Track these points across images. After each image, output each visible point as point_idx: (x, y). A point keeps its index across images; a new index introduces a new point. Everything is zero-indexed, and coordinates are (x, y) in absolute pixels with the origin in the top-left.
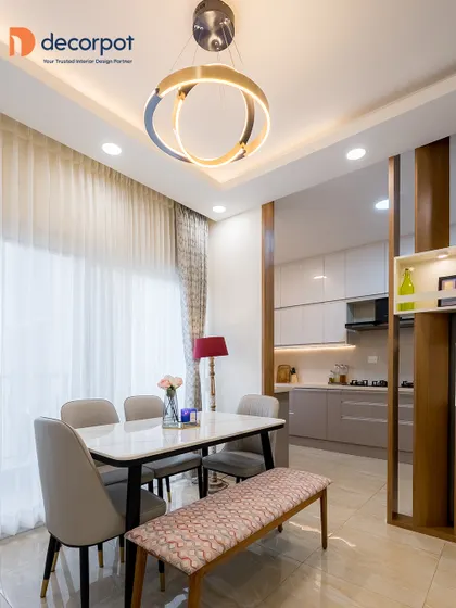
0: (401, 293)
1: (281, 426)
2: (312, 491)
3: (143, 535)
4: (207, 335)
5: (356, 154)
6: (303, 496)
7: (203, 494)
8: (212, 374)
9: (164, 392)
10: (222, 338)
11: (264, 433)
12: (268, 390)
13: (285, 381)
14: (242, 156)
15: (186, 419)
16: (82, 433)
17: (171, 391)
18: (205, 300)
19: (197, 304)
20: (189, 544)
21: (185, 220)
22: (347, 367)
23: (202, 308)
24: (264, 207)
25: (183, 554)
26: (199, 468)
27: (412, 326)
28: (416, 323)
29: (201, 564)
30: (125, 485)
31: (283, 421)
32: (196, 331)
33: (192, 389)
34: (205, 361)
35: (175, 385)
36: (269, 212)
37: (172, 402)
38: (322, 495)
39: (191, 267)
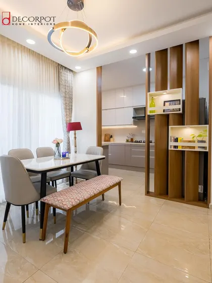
0: (150, 107)
1: (104, 158)
2: (115, 182)
3: (48, 199)
4: (73, 121)
5: (133, 52)
6: (111, 184)
7: (71, 184)
8: (75, 138)
9: (55, 145)
10: (79, 123)
11: (97, 161)
12: (99, 144)
13: (108, 141)
14: (87, 52)
15: (64, 156)
16: (23, 162)
17: (58, 145)
18: (72, 106)
19: (68, 107)
20: (67, 200)
21: (63, 72)
22: (134, 135)
23: (71, 110)
24: (97, 68)
25: (64, 204)
26: (70, 177)
27: (154, 119)
28: (156, 117)
29: (71, 207)
30: (40, 183)
31: (104, 156)
32: (68, 119)
33: (66, 144)
34: (72, 132)
35: (60, 142)
36: (100, 70)
37: (58, 149)
38: (119, 184)
39: (66, 92)
